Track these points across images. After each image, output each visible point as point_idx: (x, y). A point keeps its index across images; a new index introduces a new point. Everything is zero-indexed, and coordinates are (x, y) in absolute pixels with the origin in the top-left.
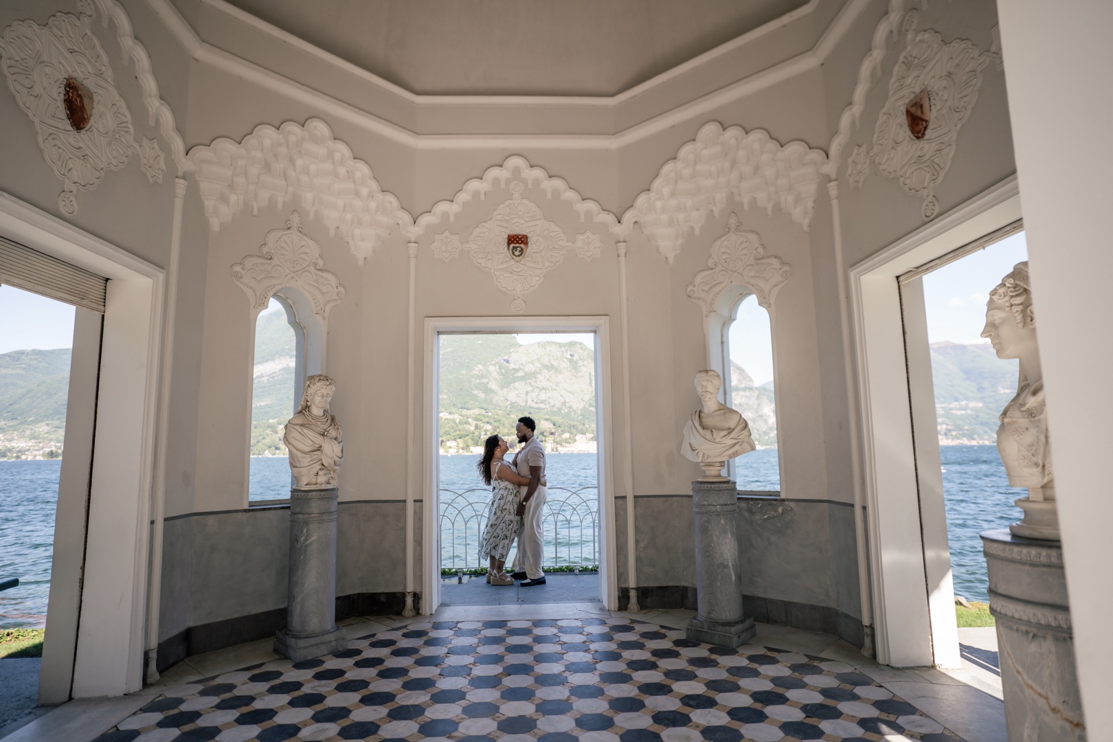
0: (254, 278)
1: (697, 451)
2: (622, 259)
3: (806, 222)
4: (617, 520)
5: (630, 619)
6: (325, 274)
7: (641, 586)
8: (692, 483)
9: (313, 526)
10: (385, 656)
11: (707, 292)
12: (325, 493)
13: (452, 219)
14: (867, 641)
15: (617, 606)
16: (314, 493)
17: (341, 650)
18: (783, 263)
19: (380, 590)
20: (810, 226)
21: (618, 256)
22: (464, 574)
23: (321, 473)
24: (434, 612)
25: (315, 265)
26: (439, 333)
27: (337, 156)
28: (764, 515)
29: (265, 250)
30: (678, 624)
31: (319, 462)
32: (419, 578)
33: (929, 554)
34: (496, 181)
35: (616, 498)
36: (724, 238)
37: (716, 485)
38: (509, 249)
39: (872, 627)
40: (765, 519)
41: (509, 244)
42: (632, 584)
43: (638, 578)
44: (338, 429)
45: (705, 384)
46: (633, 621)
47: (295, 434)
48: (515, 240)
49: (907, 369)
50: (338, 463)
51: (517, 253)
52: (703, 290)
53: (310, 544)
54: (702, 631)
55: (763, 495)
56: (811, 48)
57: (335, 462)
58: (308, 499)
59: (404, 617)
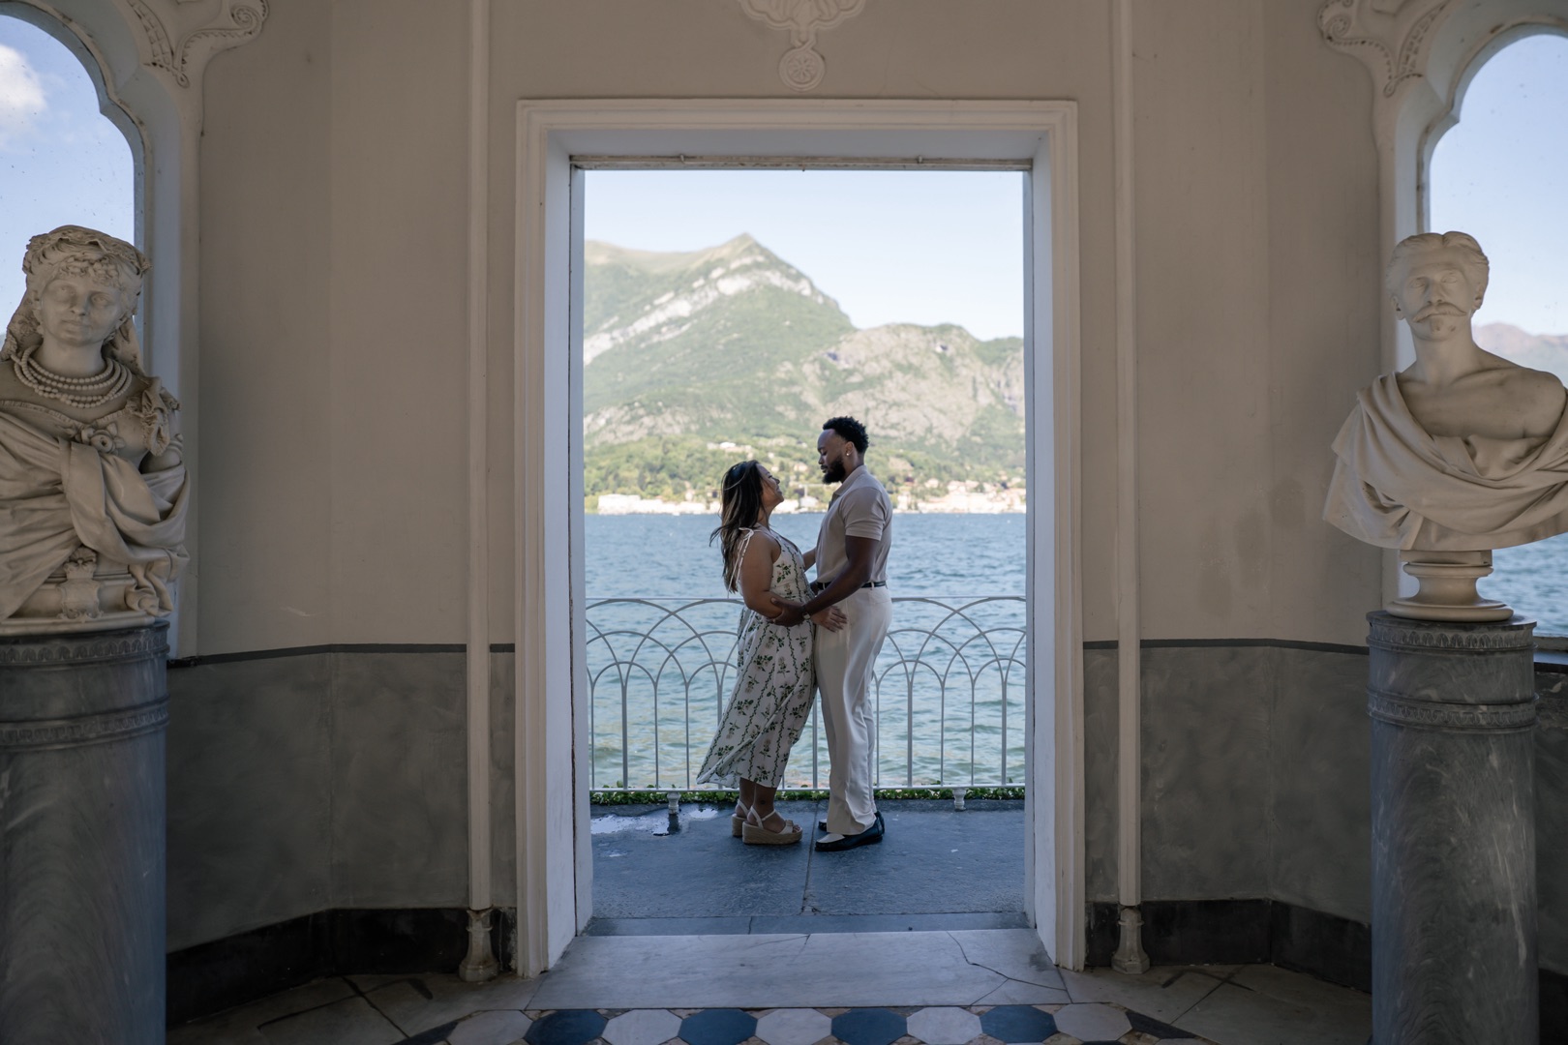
1: (1399, 511)
4: (1087, 712)
5: (1131, 1015)
7: (1155, 898)
9: (43, 763)
15: (1082, 955)
19: (398, 902)
23: (73, 573)
26: (577, 163)
31: (65, 537)
32: (506, 868)
35: (1087, 646)
43: (1145, 877)
45: (1438, 277)
50: (142, 539)
52: (1379, 12)
58: (10, 668)
59: (463, 980)
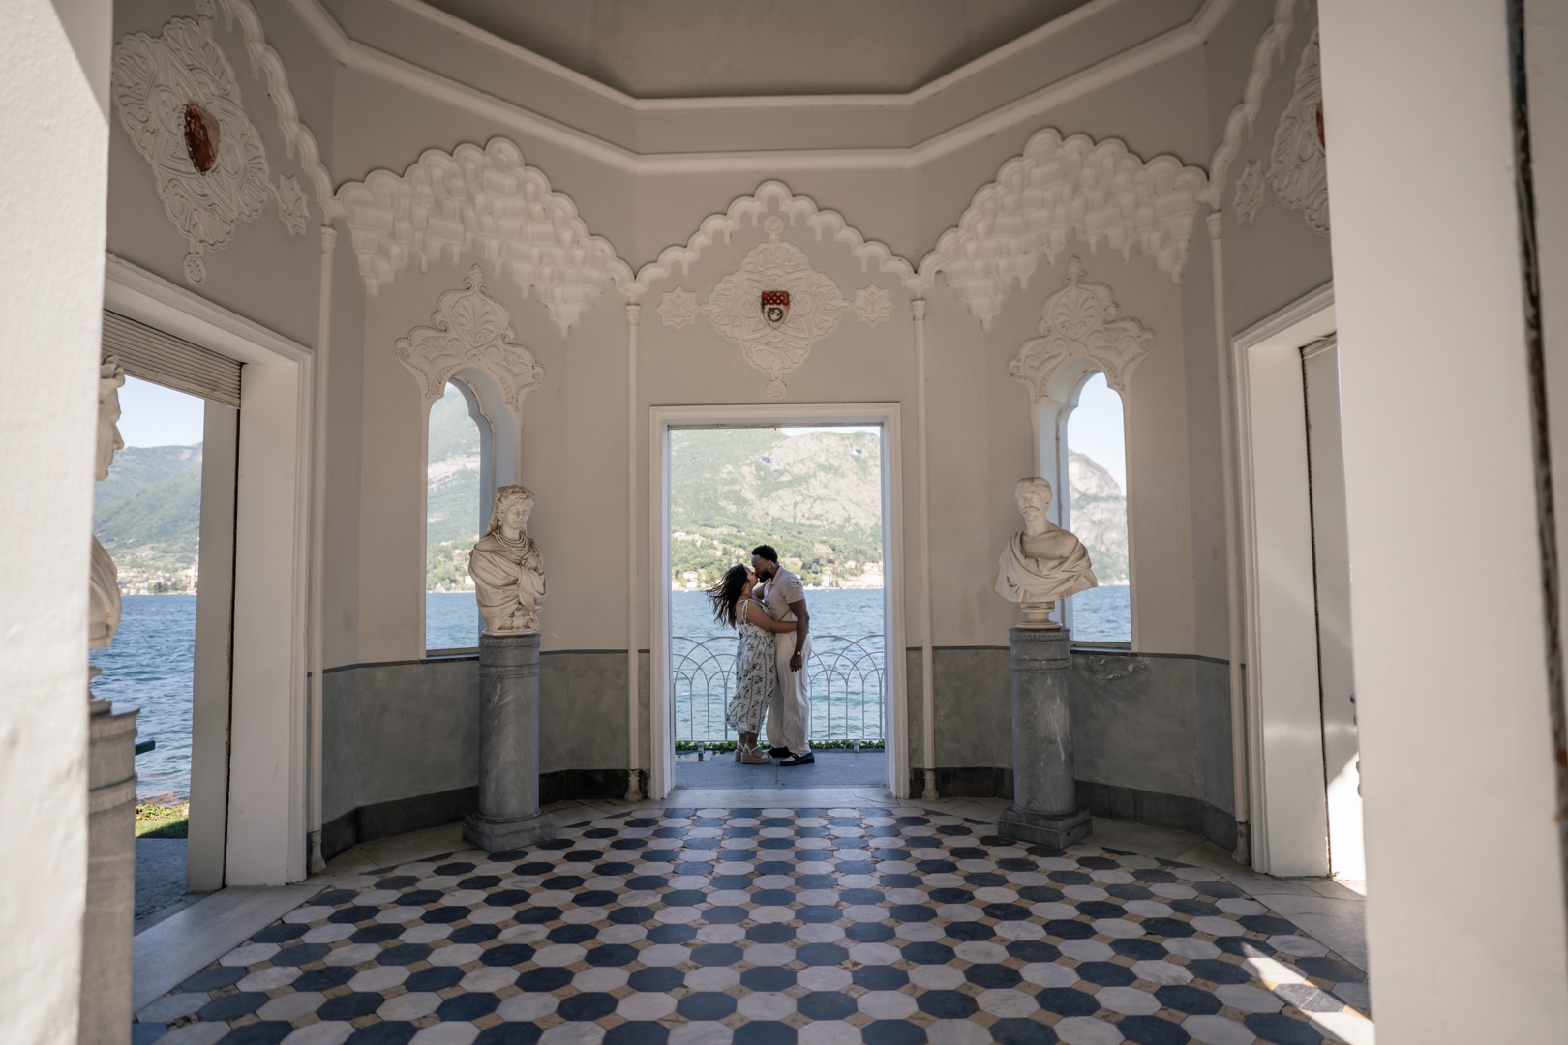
0: (425, 357)
1: (1017, 588)
2: (920, 324)
3: (1177, 270)
4: (908, 679)
5: (925, 810)
6: (517, 350)
7: (941, 766)
8: (1010, 630)
9: (509, 683)
10: (604, 849)
11: (1037, 368)
12: (524, 639)
13: (686, 271)
14: (1241, 843)
15: (908, 792)
16: (509, 640)
17: (548, 839)
18: (1143, 329)
19: (596, 767)
20: (1182, 275)
21: (914, 319)
22: (706, 749)
23: (517, 614)
24: (665, 796)
25: (504, 337)
26: (670, 427)
27: (530, 188)
28: (1109, 674)
29: (438, 318)
30: (987, 818)
31: (515, 600)
32: (646, 752)
33: (1330, 728)
34: (745, 217)
35: (908, 649)
36: (1062, 293)
37: (1042, 634)
38: (763, 311)
39: (1247, 824)
40: (1110, 680)
41: (763, 305)
42: (928, 763)
43: (936, 756)
44: (538, 556)
45: (1029, 496)
46: (928, 812)
47: (482, 563)
48: (772, 298)
49: (1310, 477)
50: (539, 601)
51: (775, 317)
52: (1031, 366)
53: (507, 704)
54: (1018, 826)
55: (1109, 648)
56: (1189, 19)
57: (535, 600)
58: (502, 647)
59: (628, 801)
